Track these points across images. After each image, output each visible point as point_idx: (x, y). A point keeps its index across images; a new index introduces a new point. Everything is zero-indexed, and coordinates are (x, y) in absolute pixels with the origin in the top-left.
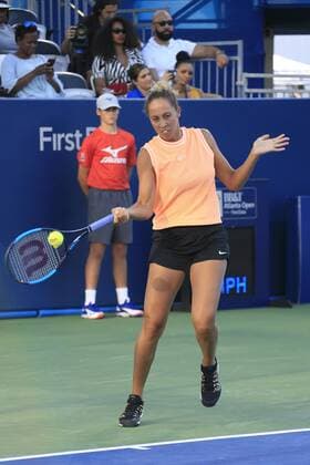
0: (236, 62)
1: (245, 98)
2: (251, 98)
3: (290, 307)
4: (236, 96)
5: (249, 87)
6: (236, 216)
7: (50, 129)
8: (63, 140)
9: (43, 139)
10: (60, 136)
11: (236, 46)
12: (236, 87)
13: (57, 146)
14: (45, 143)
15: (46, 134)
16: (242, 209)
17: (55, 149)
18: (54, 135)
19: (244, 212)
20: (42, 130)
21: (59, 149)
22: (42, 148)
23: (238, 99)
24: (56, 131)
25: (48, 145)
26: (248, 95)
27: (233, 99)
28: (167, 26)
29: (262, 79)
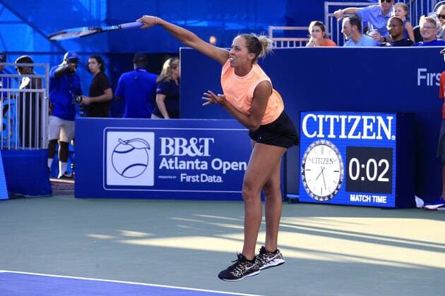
7: (425, 70)
8: (434, 78)
9: (420, 77)
10: (433, 75)
13: (430, 83)
14: (421, 80)
15: (422, 74)
17: (428, 84)
18: (428, 74)
20: (420, 70)
21: (431, 85)
22: (419, 84)
24: (430, 71)
25: (424, 81)
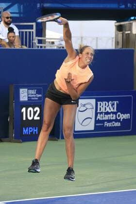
0: (33, 32)
1: (37, 48)
2: (39, 48)
3: (57, 141)
4: (33, 47)
5: (38, 43)
6: (33, 100)
11: (33, 25)
12: (33, 43)
16: (36, 97)
19: (37, 99)
23: (34, 48)
26: (38, 47)
27: (31, 48)
28: (9, 19)
29: (41, 40)
